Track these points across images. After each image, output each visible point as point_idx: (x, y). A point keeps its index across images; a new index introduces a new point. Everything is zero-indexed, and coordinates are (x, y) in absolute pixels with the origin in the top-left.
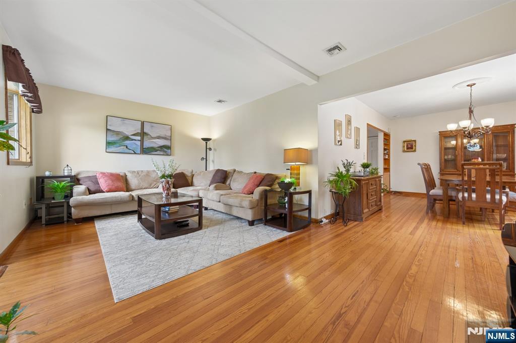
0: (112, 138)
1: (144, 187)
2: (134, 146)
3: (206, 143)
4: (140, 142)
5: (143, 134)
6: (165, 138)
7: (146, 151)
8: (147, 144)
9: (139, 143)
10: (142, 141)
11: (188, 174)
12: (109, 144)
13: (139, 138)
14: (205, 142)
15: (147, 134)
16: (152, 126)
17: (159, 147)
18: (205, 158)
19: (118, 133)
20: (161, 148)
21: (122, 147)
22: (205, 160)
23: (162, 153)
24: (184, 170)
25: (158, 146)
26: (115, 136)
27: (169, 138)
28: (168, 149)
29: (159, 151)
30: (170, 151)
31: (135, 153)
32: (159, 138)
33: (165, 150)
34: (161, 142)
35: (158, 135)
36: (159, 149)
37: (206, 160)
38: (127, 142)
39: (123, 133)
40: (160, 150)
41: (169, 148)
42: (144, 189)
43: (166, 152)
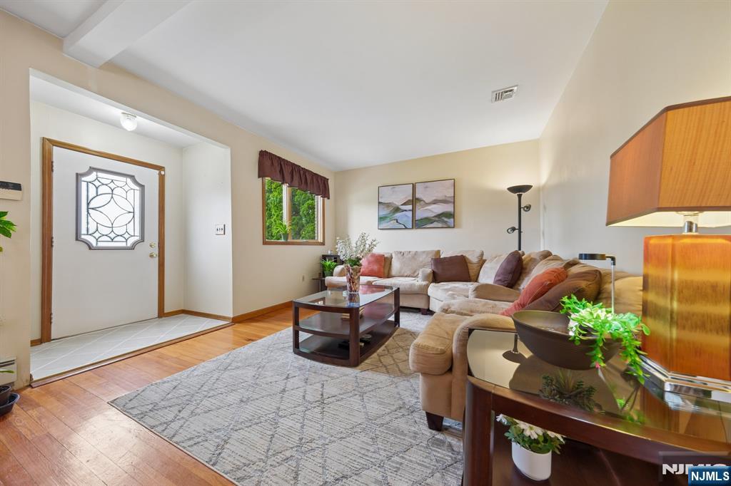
0: (385, 212)
1: (406, 274)
2: (405, 219)
3: (520, 196)
4: (411, 212)
5: (414, 201)
6: (445, 201)
7: (419, 224)
8: (421, 214)
9: (410, 214)
10: (413, 211)
11: (473, 258)
12: (381, 219)
13: (410, 207)
14: (515, 196)
15: (419, 200)
16: (426, 187)
17: (435, 216)
18: (517, 227)
19: (388, 205)
20: (439, 218)
21: (392, 222)
22: (517, 231)
23: (440, 225)
24: (467, 252)
25: (435, 214)
26: (386, 209)
27: (453, 201)
28: (449, 218)
29: (435, 223)
30: (452, 220)
31: (406, 228)
32: (435, 202)
33: (446, 219)
34: (439, 209)
35: (434, 198)
36: (437, 219)
37: (520, 232)
38: (398, 215)
39: (393, 203)
40: (437, 221)
41: (451, 215)
42: (406, 276)
43: (446, 222)
